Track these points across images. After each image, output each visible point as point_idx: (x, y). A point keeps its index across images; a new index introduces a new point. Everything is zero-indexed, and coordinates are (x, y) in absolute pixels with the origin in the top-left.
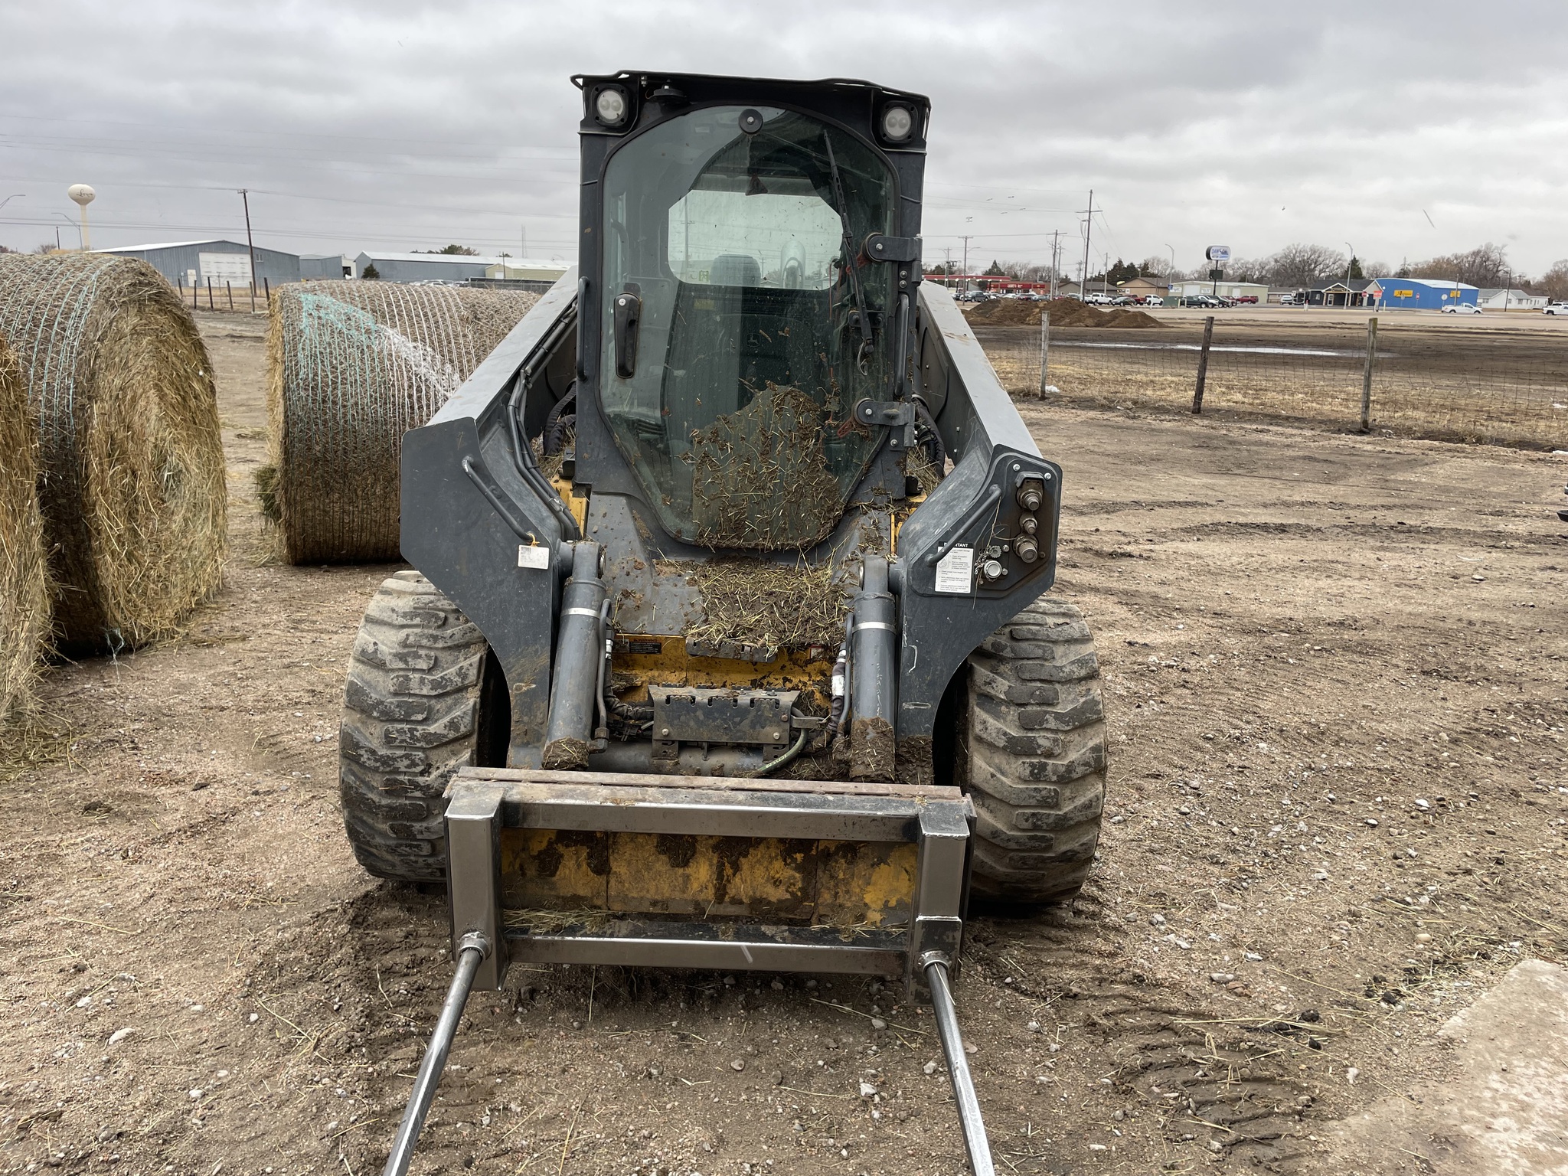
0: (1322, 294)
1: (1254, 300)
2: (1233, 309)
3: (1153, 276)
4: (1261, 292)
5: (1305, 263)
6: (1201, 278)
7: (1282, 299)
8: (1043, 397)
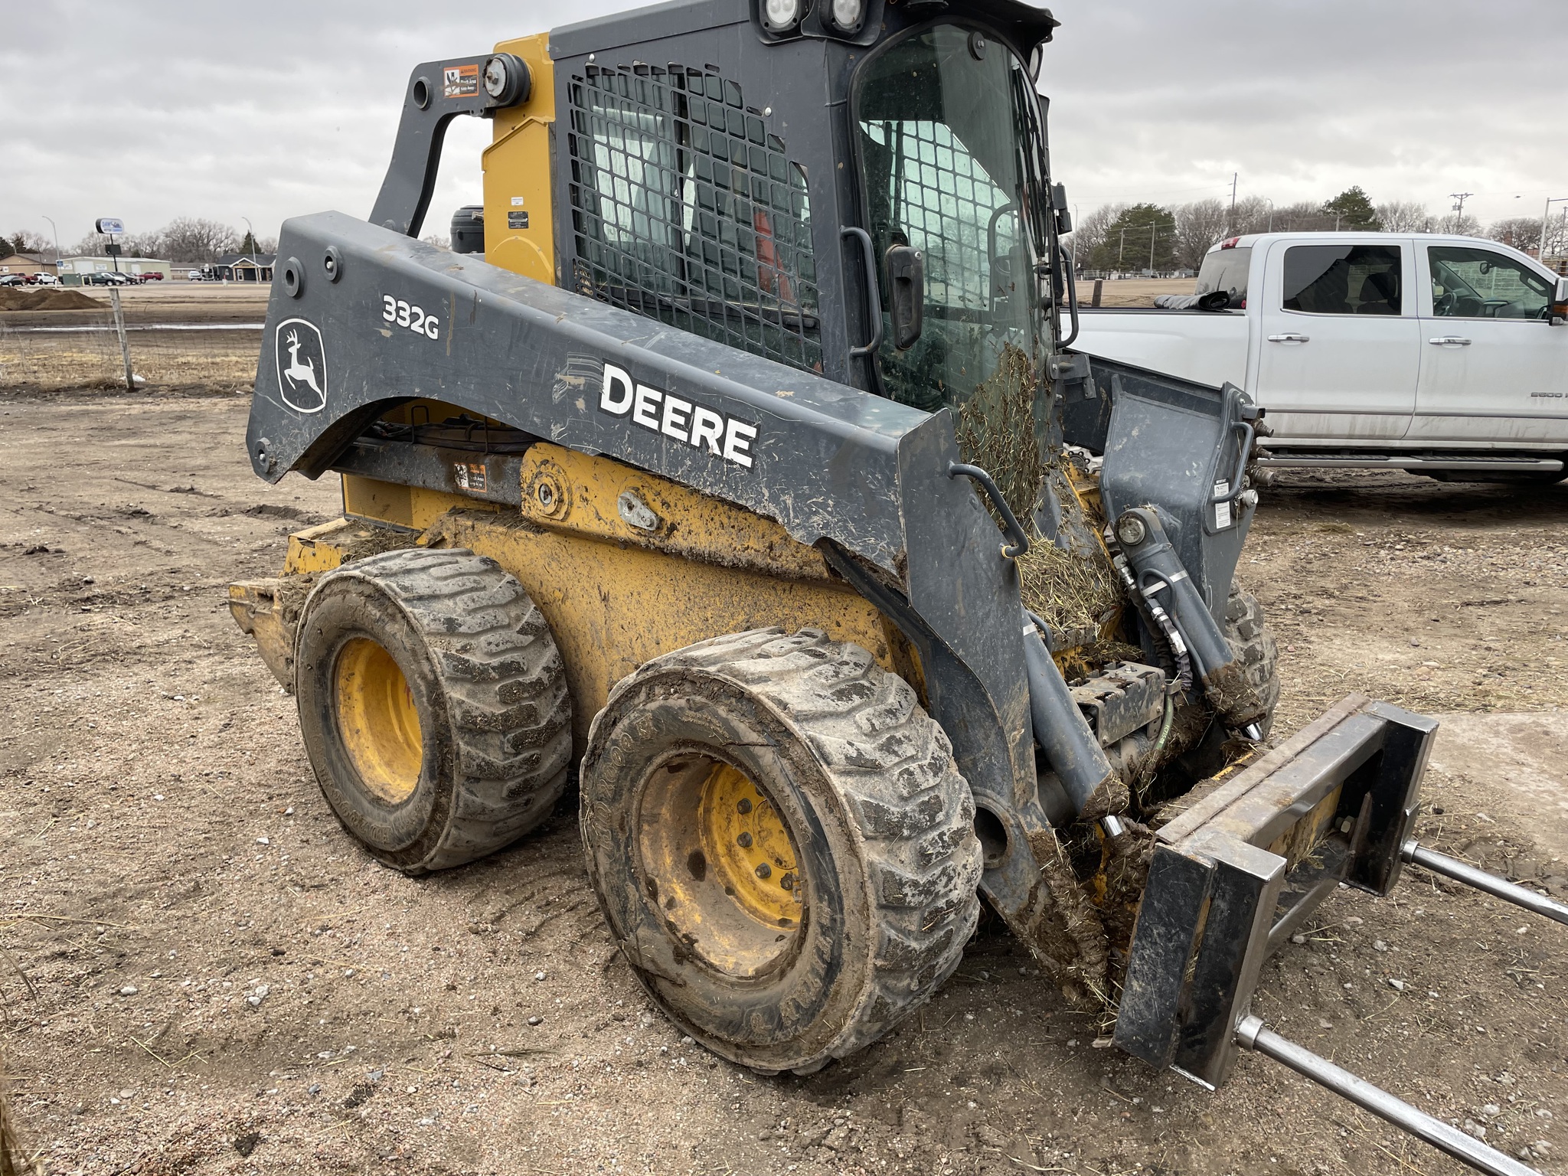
0: (230, 270)
1: (159, 277)
2: (143, 286)
3: (30, 251)
4: (163, 267)
5: (199, 238)
6: (88, 252)
7: (190, 275)
8: (133, 389)
